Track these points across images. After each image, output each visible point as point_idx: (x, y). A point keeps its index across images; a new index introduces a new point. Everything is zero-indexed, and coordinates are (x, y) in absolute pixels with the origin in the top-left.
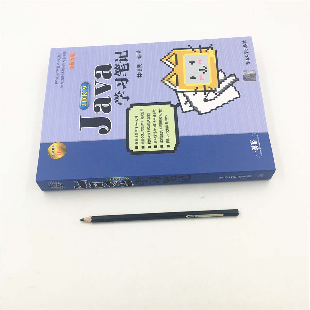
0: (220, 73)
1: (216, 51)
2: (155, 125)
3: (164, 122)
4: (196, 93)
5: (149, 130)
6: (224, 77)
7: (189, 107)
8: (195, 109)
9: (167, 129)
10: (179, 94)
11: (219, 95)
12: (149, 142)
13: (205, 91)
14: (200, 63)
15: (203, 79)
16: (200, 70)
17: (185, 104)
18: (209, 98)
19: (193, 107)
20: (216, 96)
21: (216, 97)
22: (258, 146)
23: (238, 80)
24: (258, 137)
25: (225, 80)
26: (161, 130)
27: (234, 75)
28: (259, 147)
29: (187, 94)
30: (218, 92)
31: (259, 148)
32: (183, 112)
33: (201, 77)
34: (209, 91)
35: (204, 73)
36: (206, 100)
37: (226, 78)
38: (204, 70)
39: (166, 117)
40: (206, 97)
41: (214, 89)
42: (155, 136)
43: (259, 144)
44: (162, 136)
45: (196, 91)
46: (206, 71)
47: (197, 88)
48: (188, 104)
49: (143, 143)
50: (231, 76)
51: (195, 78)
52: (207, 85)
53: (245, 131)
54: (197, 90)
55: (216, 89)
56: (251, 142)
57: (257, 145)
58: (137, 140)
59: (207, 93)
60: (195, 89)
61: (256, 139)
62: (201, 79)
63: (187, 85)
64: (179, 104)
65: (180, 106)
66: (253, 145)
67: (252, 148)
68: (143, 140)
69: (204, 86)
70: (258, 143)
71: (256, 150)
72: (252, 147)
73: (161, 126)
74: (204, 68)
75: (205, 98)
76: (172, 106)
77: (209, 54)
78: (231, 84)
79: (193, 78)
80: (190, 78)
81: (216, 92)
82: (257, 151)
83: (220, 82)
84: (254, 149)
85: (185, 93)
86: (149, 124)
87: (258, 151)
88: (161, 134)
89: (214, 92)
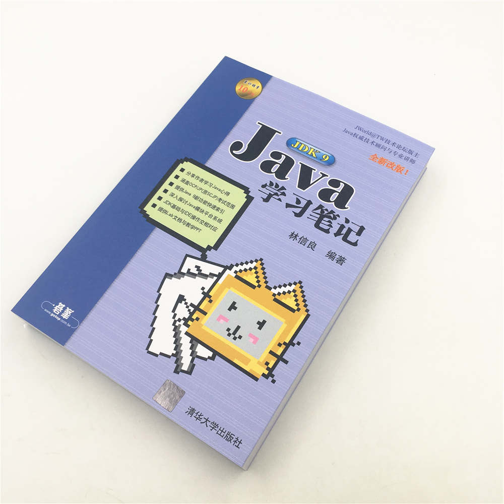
0: (210, 354)
1: (256, 379)
2: (198, 209)
3: (193, 222)
4: (203, 293)
5: (196, 198)
6: (198, 354)
7: (189, 270)
8: (180, 274)
9: (180, 220)
10: (221, 269)
11: (174, 324)
12: (178, 187)
13: (197, 308)
14: (251, 335)
15: (219, 319)
16: (238, 327)
17: (198, 268)
18: (181, 306)
19: (184, 274)
20: (177, 318)
21: (174, 317)
22: (58, 314)
23: (177, 371)
24: (70, 326)
25: (191, 351)
26: (183, 211)
27: (189, 372)
28: (56, 315)
29: (211, 281)
30: (180, 325)
31: (54, 313)
32: (187, 256)
33: (226, 320)
34: (191, 314)
35: (228, 330)
36: (181, 299)
37: (193, 354)
38: (234, 333)
39: (197, 229)
40: (186, 303)
41: (190, 323)
42: (181, 199)
43: (59, 319)
44: (174, 207)
45: (206, 295)
46: (229, 335)
47: (210, 301)
48: (194, 271)
49: (183, 181)
50: (192, 366)
51: (230, 309)
52: (204, 320)
53: (93, 315)
54: (207, 299)
55: (188, 326)
56: (70, 310)
57: (60, 314)
58: (193, 176)
59: (192, 309)
60: (210, 297)
61: (70, 320)
62: (221, 317)
63: (226, 291)
64: (204, 258)
65: (200, 257)
66: (65, 309)
67: (62, 305)
68: (187, 183)
69: (205, 313)
70: (62, 318)
71: (55, 306)
72: (64, 306)
73: (189, 214)
74: (237, 335)
75: (185, 300)
76: (209, 248)
77: (259, 363)
78: (177, 355)
79: (233, 307)
80: (234, 303)
81: (182, 322)
82: (53, 308)
83: (194, 342)
84: (59, 305)
85: (215, 278)
86: (205, 202)
87: (51, 309)
88: (178, 209)
89: (184, 319)
